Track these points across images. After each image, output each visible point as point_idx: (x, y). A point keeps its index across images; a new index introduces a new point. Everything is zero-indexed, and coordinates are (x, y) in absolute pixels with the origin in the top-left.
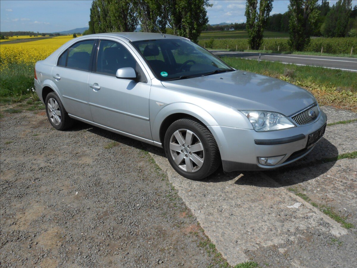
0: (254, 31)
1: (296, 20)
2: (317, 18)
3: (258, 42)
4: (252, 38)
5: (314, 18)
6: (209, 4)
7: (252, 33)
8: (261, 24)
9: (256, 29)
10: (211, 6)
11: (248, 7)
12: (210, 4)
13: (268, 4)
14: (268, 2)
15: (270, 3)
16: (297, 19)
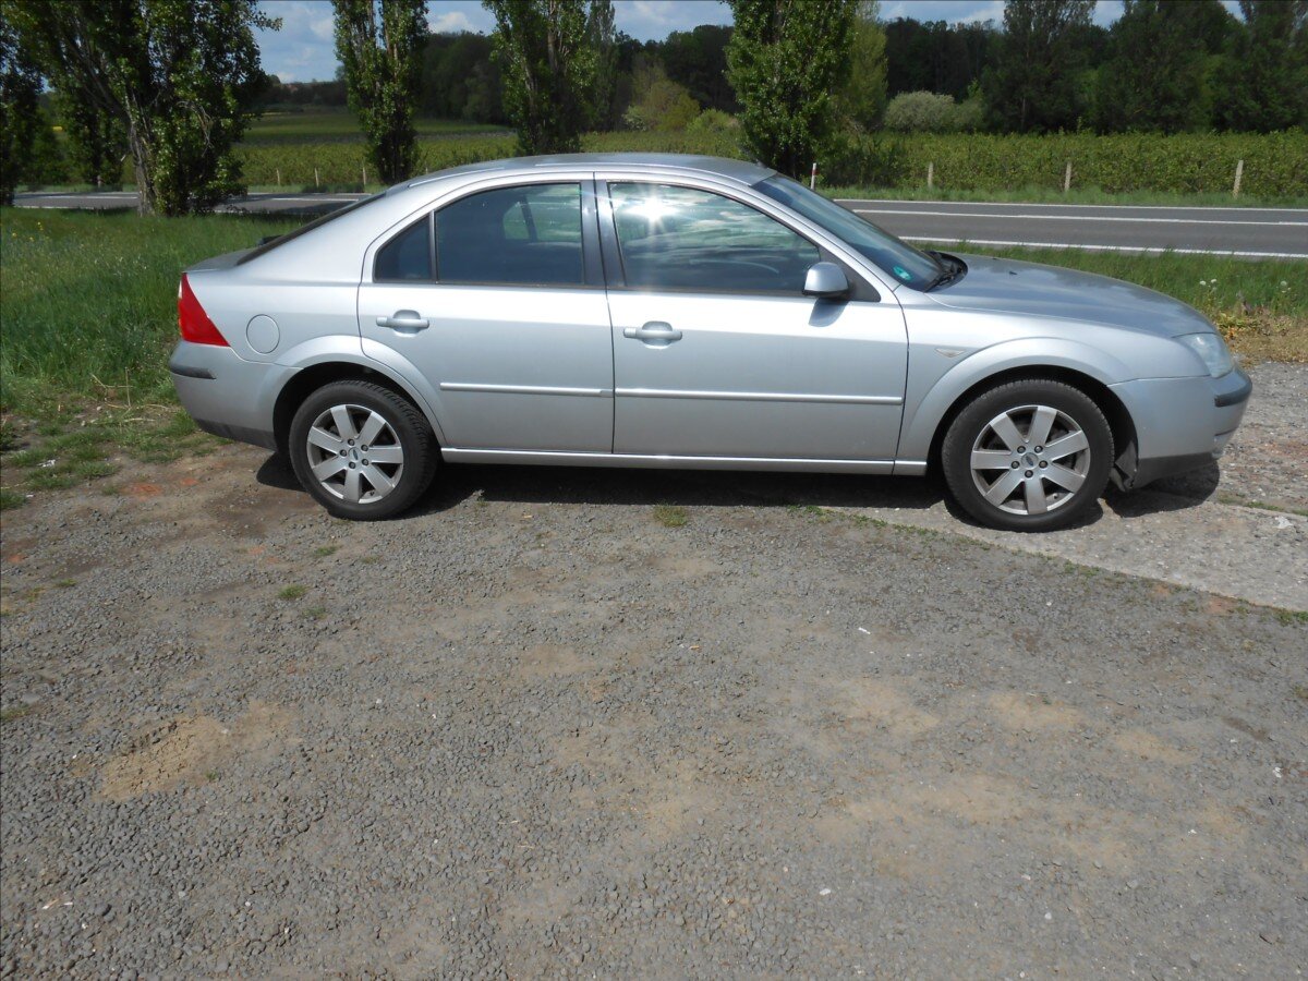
0: (384, 117)
1: (527, 79)
2: (593, 73)
3: (404, 156)
4: (379, 143)
5: (584, 74)
6: (267, 17)
7: (376, 124)
8: (403, 89)
9: (389, 108)
10: (275, 25)
11: (343, 27)
12: (271, 15)
13: (414, 19)
14: (412, 14)
15: (418, 16)
16: (533, 77)
